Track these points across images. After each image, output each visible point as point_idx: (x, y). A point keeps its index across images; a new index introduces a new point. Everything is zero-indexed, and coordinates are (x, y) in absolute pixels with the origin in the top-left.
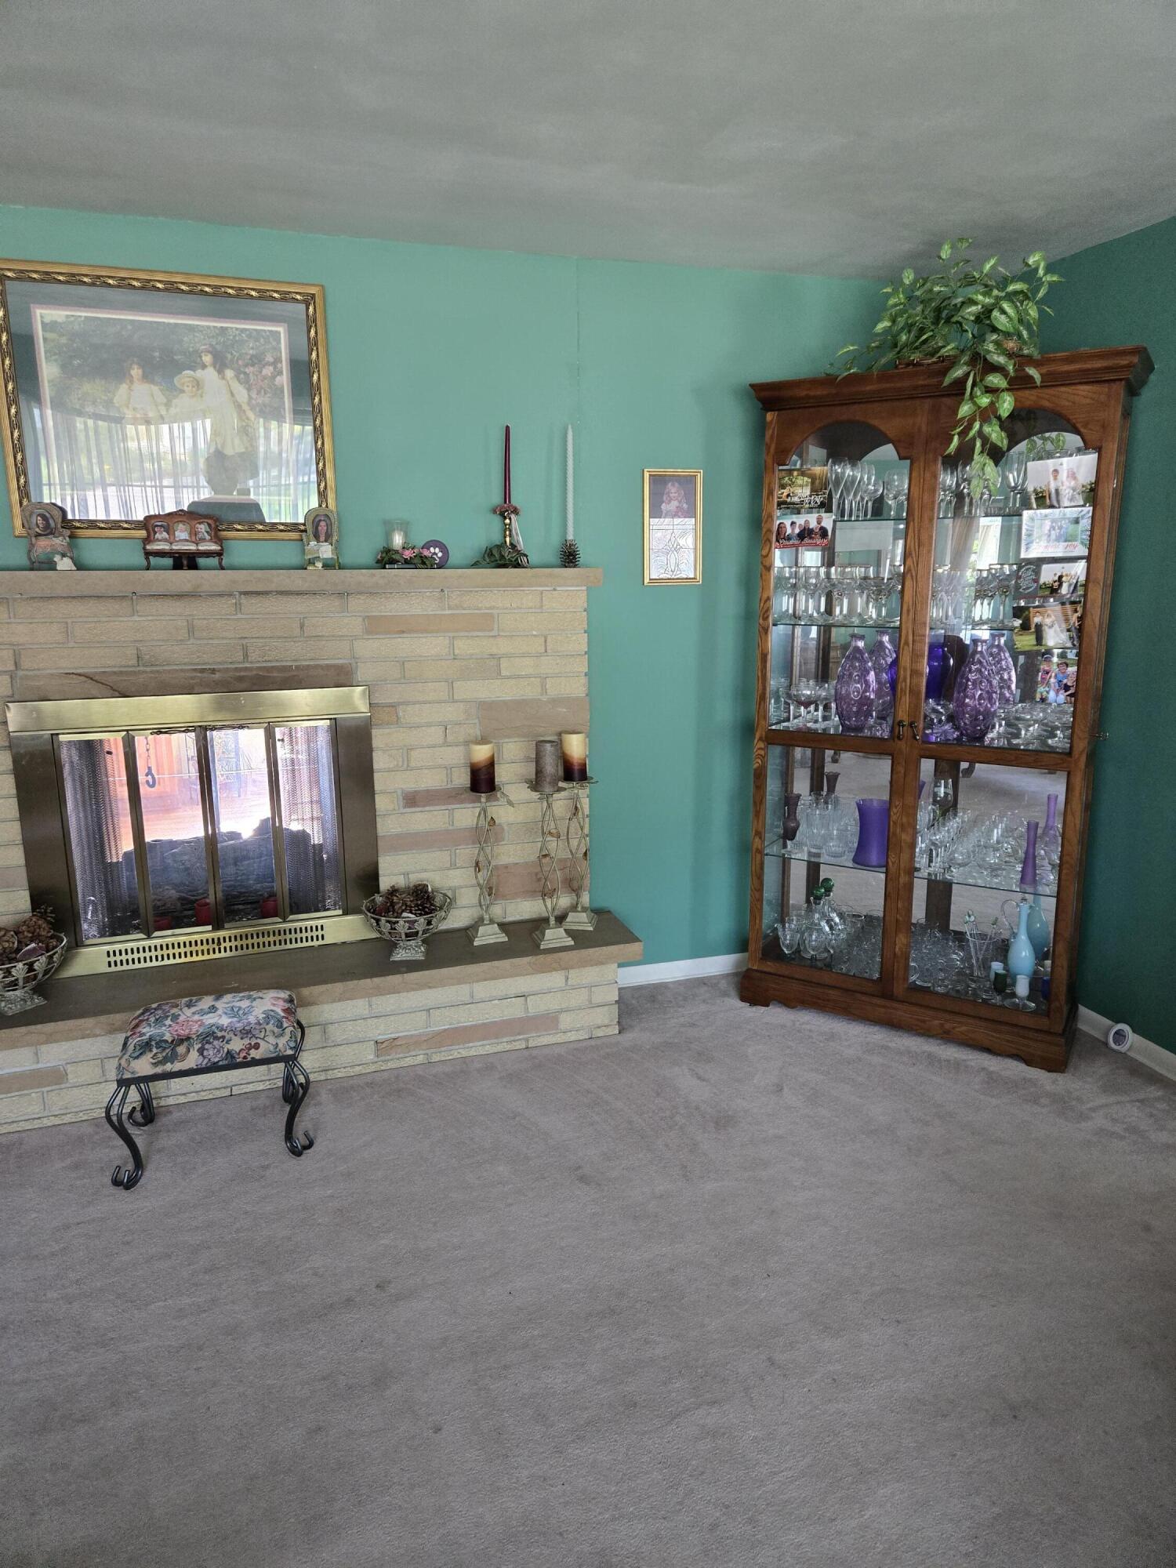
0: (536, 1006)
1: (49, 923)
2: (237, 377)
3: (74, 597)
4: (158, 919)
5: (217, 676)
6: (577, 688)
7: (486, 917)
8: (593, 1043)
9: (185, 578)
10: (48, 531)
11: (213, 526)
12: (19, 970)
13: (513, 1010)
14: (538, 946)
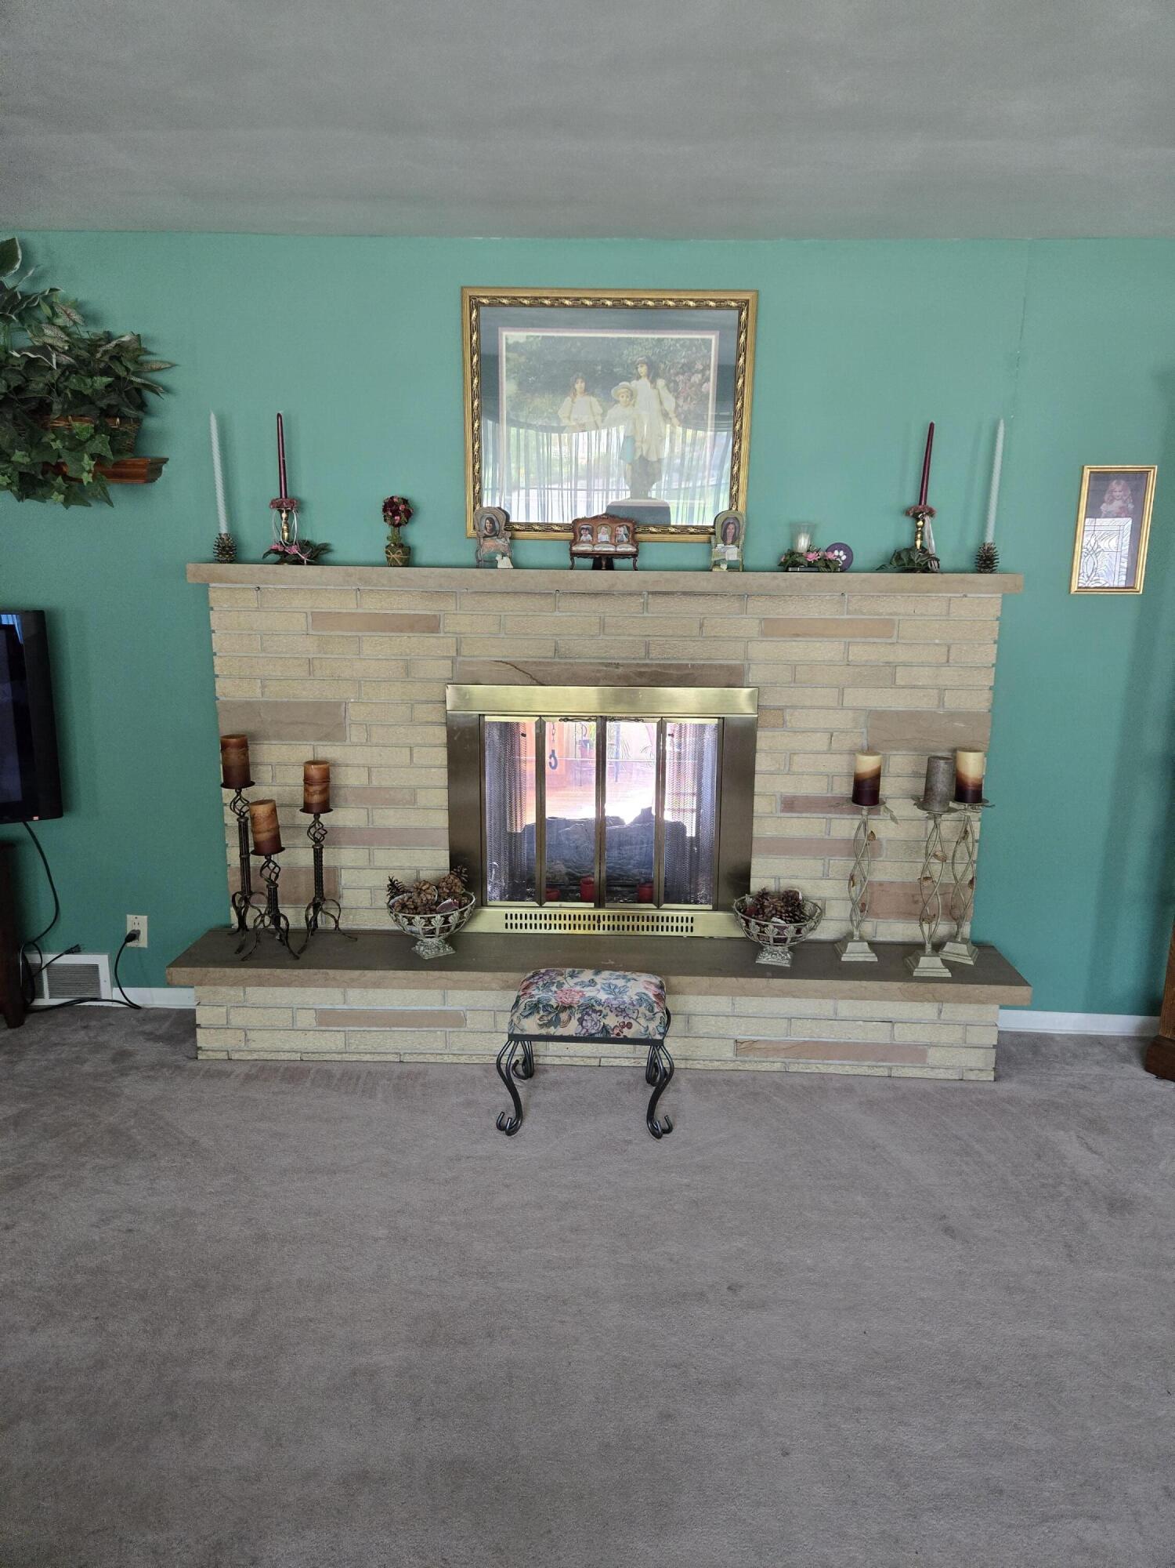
0: (905, 1035)
1: (463, 882)
2: (667, 385)
3: (508, 593)
4: (548, 890)
5: (621, 670)
6: (980, 702)
7: (856, 933)
8: (964, 1085)
9: (603, 577)
10: (493, 534)
11: (631, 529)
12: (437, 920)
13: (878, 1035)
14: (911, 972)
